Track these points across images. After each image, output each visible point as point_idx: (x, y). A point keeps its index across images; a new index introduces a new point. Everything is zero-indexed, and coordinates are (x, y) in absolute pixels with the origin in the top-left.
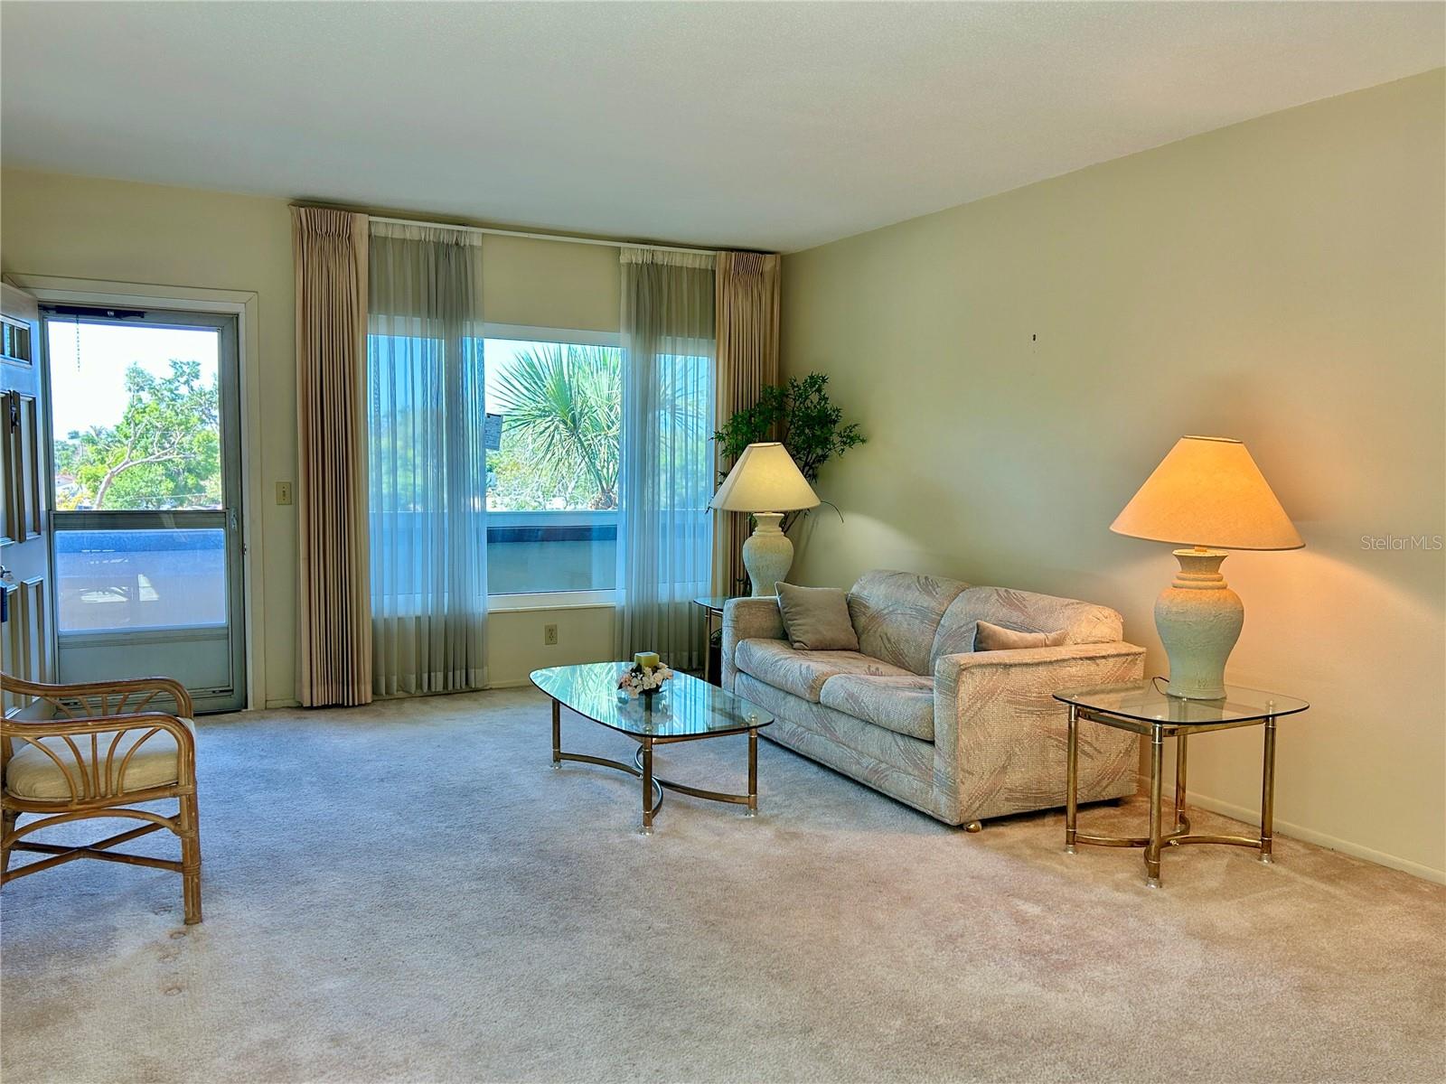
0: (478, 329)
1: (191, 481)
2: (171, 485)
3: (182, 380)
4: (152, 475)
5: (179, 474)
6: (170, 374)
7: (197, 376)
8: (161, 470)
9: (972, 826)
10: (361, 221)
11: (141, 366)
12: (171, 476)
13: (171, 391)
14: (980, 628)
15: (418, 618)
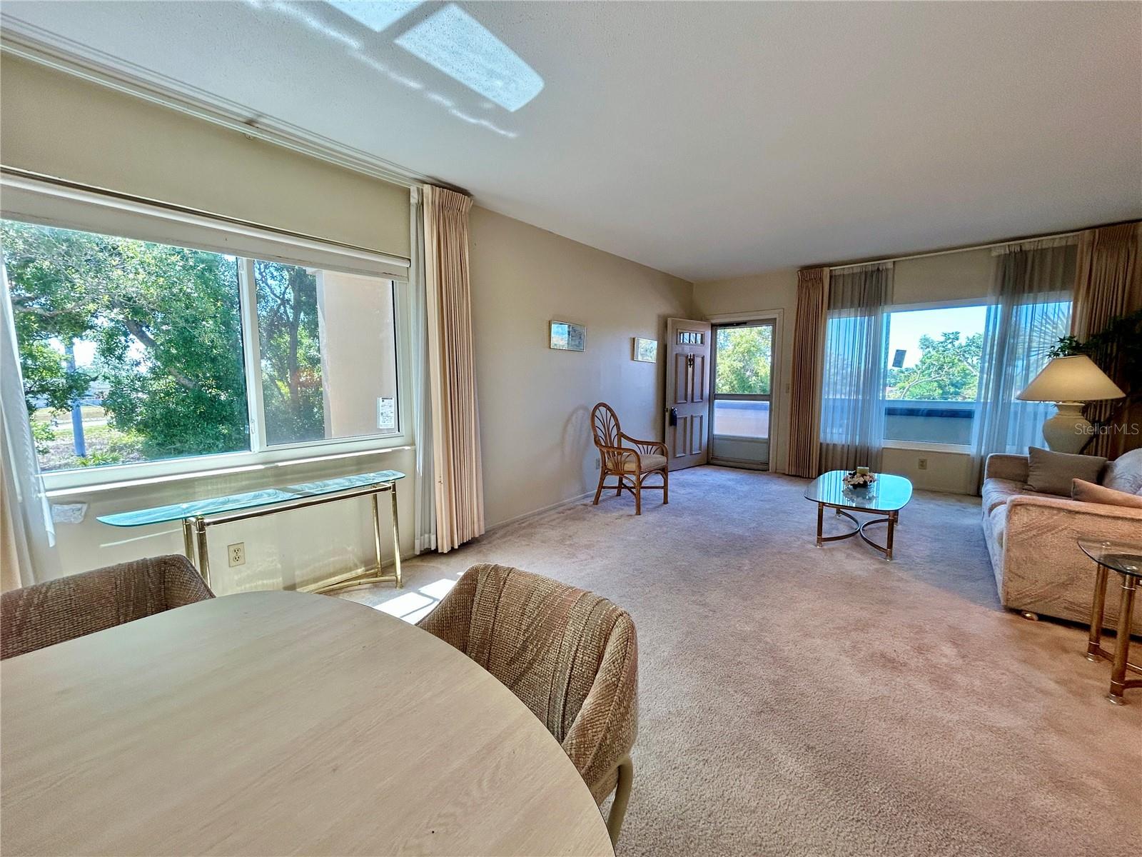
0: (886, 308)
1: (952, 390)
2: (941, 392)
3: (948, 341)
4: (931, 387)
5: (946, 386)
6: (943, 339)
7: (957, 339)
8: (936, 384)
9: (1028, 615)
10: (826, 270)
11: (927, 336)
12: (940, 387)
13: (944, 347)
14: (1076, 484)
15: (843, 445)
